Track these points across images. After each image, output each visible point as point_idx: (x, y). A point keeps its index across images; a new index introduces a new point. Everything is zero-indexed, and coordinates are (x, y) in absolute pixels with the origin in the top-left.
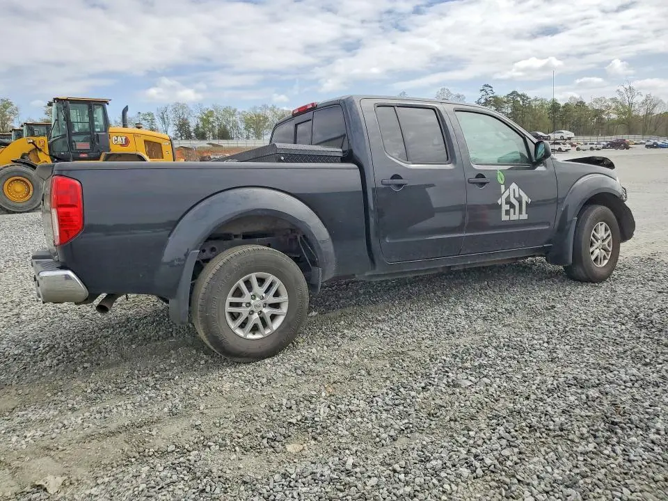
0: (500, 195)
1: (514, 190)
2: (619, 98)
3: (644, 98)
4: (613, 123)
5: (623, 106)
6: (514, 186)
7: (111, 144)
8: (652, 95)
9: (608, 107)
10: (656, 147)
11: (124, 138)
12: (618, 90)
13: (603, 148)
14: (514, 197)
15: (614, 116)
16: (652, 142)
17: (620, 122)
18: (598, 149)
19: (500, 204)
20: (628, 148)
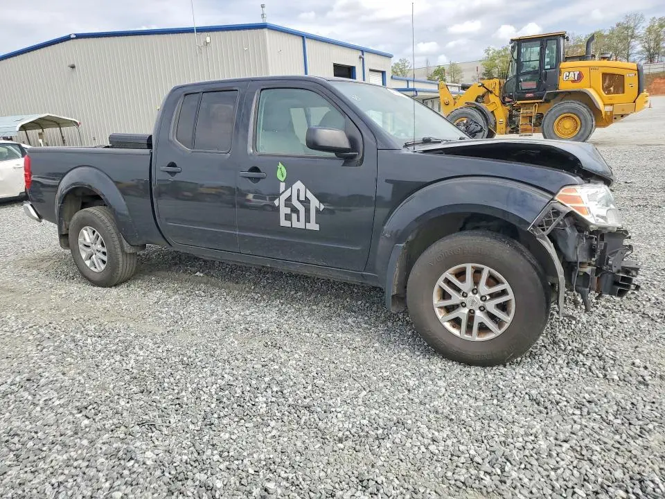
0: (278, 195)
1: (298, 190)
6: (299, 185)
7: (561, 81)
11: (577, 73)
14: (298, 199)
19: (277, 205)
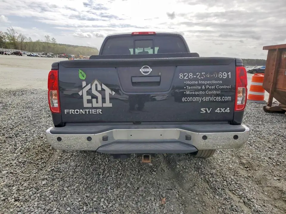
2: (8, 33)
3: (19, 35)
4: (8, 44)
5: (11, 37)
8: (22, 34)
9: (4, 36)
10: (31, 56)
12: (8, 29)
13: (11, 54)
15: (7, 41)
16: (29, 54)
17: (11, 44)
18: (9, 55)
20: (21, 55)
